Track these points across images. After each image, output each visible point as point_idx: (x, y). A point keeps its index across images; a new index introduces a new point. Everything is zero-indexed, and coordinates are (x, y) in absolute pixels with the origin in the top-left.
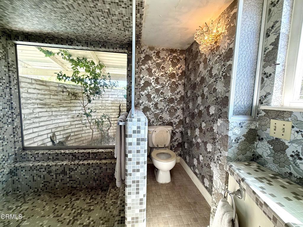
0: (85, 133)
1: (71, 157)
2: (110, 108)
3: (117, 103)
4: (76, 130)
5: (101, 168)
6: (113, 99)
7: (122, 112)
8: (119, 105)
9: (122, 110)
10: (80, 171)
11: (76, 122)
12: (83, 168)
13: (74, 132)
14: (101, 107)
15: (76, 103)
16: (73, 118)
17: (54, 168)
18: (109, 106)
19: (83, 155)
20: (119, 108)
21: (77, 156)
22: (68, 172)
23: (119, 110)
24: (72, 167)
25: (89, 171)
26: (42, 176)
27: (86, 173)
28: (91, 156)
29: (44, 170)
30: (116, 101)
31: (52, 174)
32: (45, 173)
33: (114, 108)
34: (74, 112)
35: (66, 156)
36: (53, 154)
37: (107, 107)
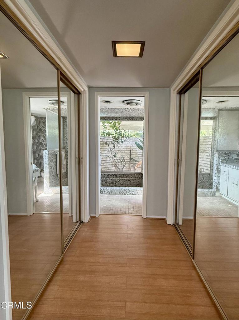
0: (109, 169)
1: (114, 176)
2: (124, 152)
3: (128, 148)
4: (104, 167)
5: (130, 182)
6: (126, 145)
7: (132, 155)
8: (130, 150)
9: (132, 154)
10: (120, 183)
11: (104, 161)
12: (122, 181)
13: (103, 168)
14: (118, 151)
15: (104, 148)
16: (103, 158)
17: (108, 181)
18: (123, 151)
19: (120, 175)
20: (130, 152)
21: (117, 176)
22: (115, 183)
23: (130, 154)
24: (117, 180)
25: (125, 183)
26: (103, 184)
27: (123, 184)
28: (124, 176)
29: (104, 181)
30: (128, 146)
31: (108, 183)
32: (105, 182)
33: (126, 152)
34: (103, 155)
35: (112, 176)
36: (106, 174)
37: (121, 151)
